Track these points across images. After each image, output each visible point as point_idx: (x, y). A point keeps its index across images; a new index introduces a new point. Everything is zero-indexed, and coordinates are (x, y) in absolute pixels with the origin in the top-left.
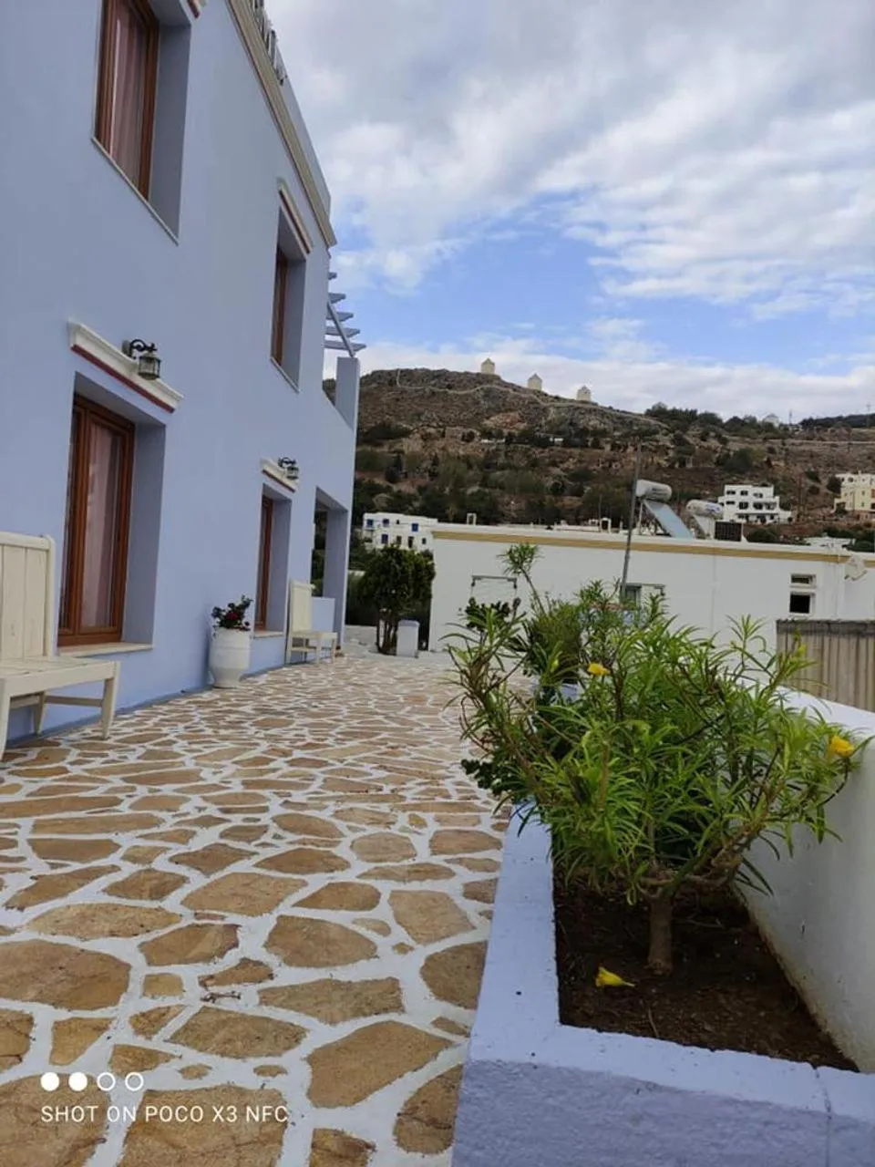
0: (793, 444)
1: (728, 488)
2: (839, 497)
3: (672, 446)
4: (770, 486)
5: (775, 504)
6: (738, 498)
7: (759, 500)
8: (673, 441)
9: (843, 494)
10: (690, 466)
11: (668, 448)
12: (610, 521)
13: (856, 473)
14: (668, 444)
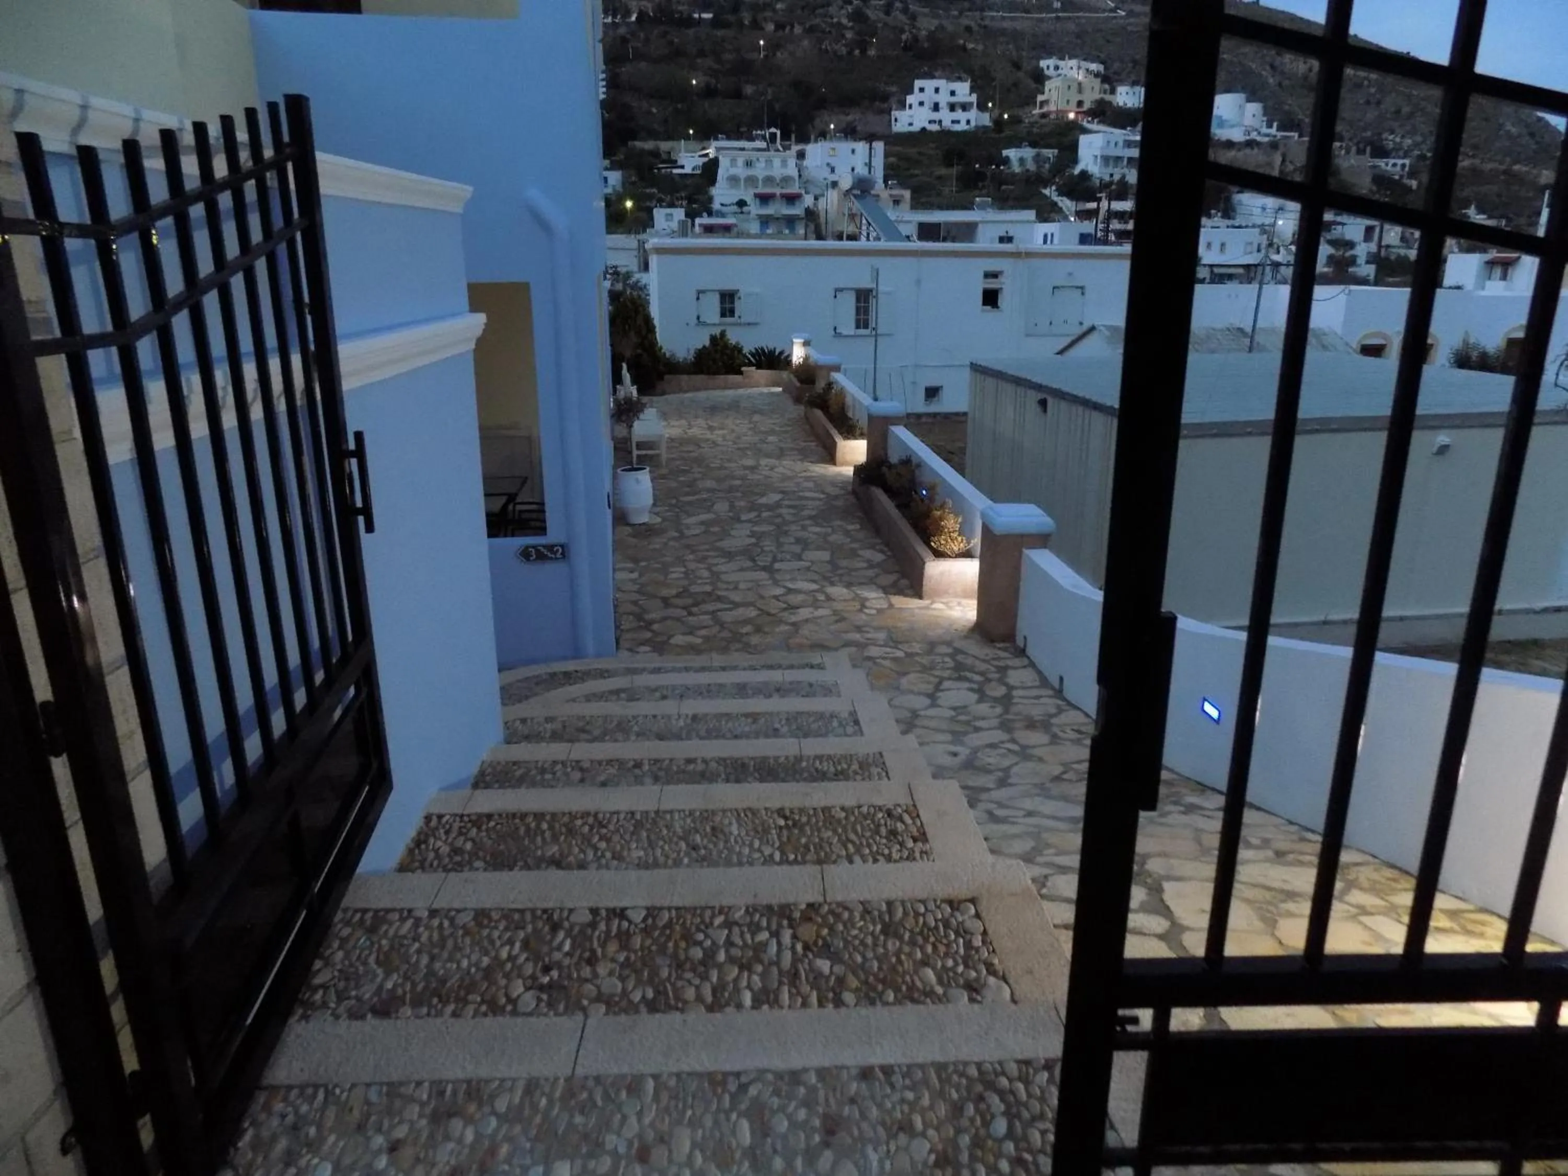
0: (993, 18)
1: (918, 83)
2: (1043, 93)
3: (851, 24)
4: (966, 81)
5: (971, 104)
6: (929, 96)
7: (953, 99)
8: (850, 17)
9: (1047, 89)
10: (872, 52)
11: (846, 28)
12: (778, 133)
13: (1062, 59)
14: (844, 21)
